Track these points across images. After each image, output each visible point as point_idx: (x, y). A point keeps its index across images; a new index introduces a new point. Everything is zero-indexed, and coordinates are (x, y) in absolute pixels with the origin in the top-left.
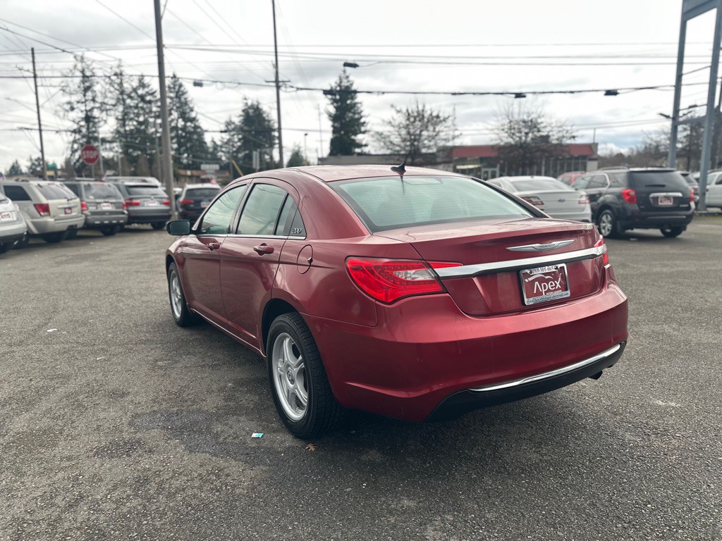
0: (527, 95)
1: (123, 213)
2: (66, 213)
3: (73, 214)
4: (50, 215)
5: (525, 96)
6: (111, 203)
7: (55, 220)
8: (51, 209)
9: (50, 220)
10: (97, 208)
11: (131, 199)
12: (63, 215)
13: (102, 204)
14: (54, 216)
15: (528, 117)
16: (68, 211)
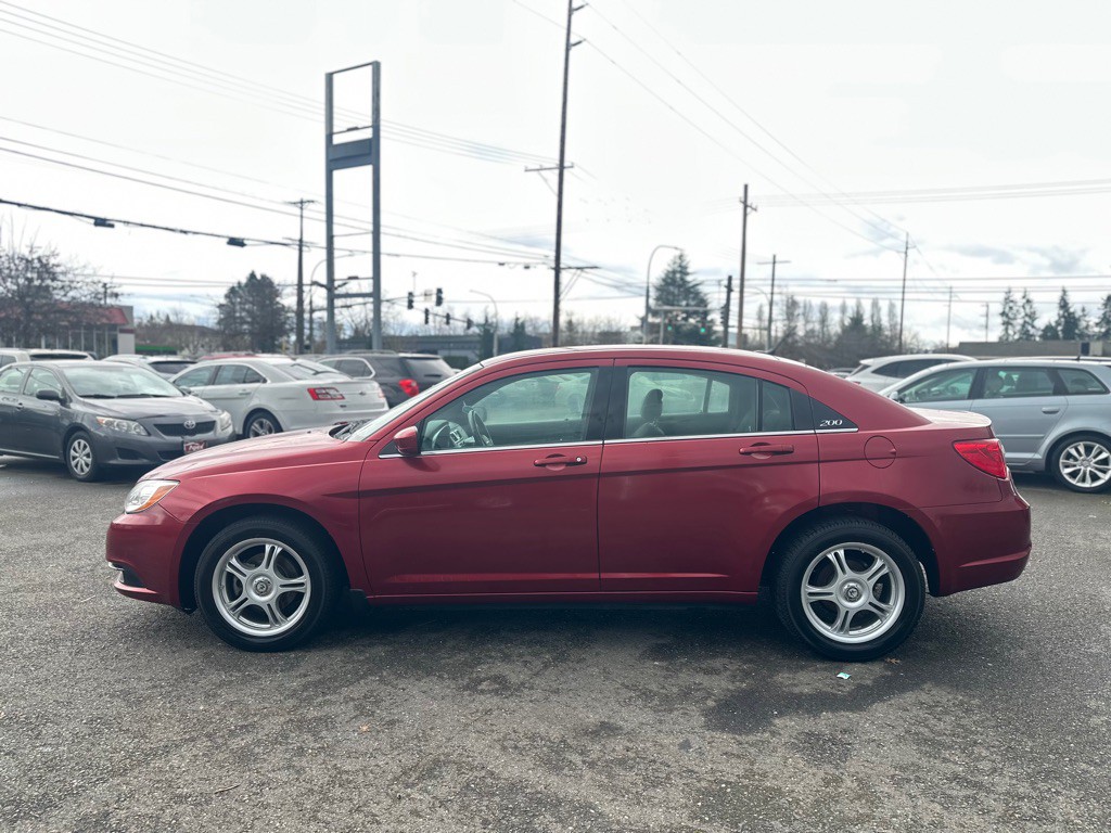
0: (116, 224)
5: (112, 226)
15: (31, 252)
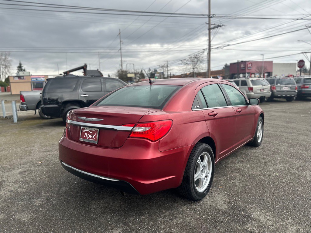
1: (295, 92)
2: (261, 91)
3: (265, 91)
4: (253, 92)
6: (289, 87)
7: (255, 94)
8: (254, 89)
9: (252, 93)
10: (281, 89)
11: (304, 85)
12: (259, 92)
13: (283, 88)
14: (255, 92)
16: (262, 90)
